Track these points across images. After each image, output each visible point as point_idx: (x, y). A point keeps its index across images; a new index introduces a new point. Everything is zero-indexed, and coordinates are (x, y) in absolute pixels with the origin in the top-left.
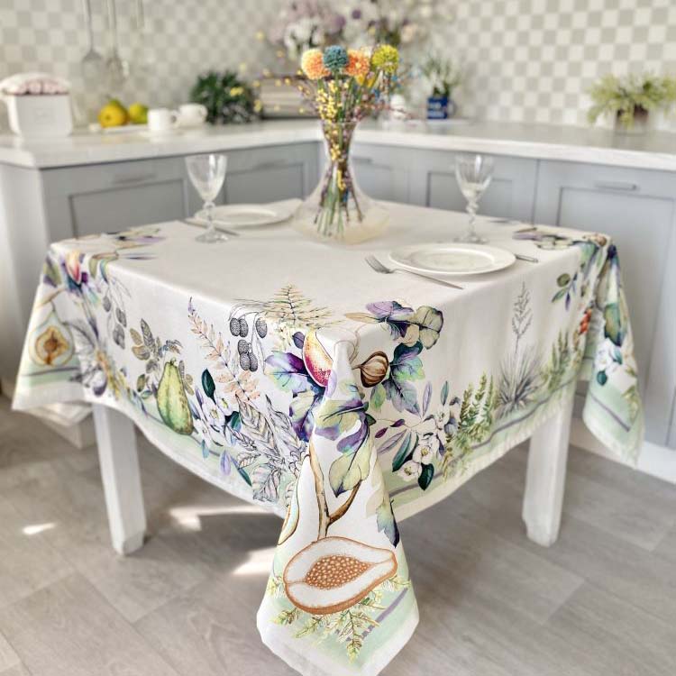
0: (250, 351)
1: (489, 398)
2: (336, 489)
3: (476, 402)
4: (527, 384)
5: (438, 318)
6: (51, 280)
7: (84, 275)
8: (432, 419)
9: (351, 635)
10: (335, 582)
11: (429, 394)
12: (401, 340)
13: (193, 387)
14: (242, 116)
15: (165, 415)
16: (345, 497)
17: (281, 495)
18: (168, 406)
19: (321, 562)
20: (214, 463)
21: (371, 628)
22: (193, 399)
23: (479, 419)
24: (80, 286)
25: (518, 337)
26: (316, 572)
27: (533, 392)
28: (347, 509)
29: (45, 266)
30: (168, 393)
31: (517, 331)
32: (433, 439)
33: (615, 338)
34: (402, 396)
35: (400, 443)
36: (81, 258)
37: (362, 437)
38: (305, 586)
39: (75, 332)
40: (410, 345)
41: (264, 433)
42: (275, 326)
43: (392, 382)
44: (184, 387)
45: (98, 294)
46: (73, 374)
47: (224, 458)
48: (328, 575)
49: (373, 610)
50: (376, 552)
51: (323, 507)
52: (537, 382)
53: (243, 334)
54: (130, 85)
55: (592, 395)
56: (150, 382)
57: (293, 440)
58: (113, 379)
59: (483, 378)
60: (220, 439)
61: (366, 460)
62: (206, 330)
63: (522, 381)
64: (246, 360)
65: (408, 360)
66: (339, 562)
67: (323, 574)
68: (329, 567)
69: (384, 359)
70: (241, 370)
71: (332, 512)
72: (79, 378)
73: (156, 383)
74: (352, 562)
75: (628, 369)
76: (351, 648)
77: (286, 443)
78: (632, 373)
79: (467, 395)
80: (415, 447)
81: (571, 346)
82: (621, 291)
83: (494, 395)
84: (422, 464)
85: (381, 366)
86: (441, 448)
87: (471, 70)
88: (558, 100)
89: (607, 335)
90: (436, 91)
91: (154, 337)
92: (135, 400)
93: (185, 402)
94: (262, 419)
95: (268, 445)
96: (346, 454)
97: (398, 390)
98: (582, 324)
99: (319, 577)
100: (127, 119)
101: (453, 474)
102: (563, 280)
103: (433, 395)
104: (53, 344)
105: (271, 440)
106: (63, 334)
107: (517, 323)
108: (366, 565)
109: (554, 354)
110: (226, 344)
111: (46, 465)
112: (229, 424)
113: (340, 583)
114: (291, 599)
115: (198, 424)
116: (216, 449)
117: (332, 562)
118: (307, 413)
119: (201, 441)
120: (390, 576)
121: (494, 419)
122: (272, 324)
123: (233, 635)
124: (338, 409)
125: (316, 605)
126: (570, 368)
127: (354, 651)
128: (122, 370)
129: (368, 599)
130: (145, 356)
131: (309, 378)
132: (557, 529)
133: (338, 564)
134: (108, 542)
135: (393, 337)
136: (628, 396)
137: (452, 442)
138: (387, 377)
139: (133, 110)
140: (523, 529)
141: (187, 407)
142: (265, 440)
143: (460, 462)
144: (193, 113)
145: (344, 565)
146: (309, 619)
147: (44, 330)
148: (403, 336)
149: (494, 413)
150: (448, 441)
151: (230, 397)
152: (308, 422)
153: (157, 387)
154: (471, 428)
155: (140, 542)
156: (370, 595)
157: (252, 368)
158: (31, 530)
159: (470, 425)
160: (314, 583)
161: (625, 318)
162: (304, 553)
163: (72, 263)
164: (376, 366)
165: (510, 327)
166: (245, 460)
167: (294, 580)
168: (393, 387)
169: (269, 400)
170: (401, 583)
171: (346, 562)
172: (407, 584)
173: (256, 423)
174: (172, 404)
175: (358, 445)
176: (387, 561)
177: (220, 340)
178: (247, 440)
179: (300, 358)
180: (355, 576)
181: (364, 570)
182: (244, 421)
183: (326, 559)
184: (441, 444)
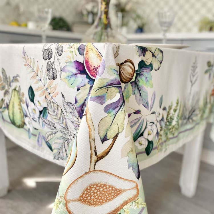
0: (53, 67)
1: (179, 112)
2: (102, 137)
3: (173, 113)
4: (194, 111)
5: (161, 54)
8: (154, 114)
10: (99, 202)
11: (154, 98)
12: (143, 58)
13: (24, 99)
15: (12, 118)
16: (108, 143)
18: (13, 114)
19: (91, 187)
20: (34, 141)
22: (24, 106)
23: (174, 123)
25: (192, 86)
26: (87, 194)
27: (196, 116)
28: (109, 152)
30: (13, 107)
31: (191, 81)
32: (154, 126)
34: (140, 95)
37: (120, 104)
38: (79, 204)
41: (60, 118)
42: (68, 46)
43: (135, 84)
44: (21, 101)
47: (39, 137)
48: (95, 197)
50: (126, 182)
51: (93, 149)
53: (49, 58)
56: (5, 102)
57: (76, 120)
59: (178, 100)
60: (37, 125)
61: (122, 120)
62: (31, 62)
63: (192, 110)
64: (51, 73)
65: (145, 72)
66: (102, 188)
67: (91, 196)
68: (96, 191)
69: (133, 67)
70: (48, 81)
71: (99, 153)
73: (8, 102)
74: (110, 189)
77: (72, 122)
79: (170, 108)
80: (145, 129)
83: (181, 112)
84: (148, 140)
85: (130, 71)
86: (157, 133)
91: (8, 76)
93: (21, 109)
94: (60, 109)
95: (62, 125)
96: (110, 115)
97: (139, 90)
99: (89, 198)
101: (161, 150)
102: (209, 64)
103: (156, 99)
105: (64, 121)
107: (192, 77)
108: (119, 191)
112: (41, 116)
113: (103, 202)
114: (69, 212)
115: (27, 120)
116: (35, 132)
117: (98, 188)
118: (85, 100)
119: (28, 129)
120: (134, 199)
130: (3, 88)
131: (87, 75)
133: (101, 190)
137: (162, 132)
138: (133, 80)
141: (22, 112)
142: (61, 122)
143: (164, 144)
145: (105, 190)
148: (144, 56)
149: (180, 122)
151: (42, 99)
152: (85, 105)
153: (8, 104)
154: (170, 127)
155: (5, 192)
156: (122, 212)
157: (54, 78)
159: (170, 125)
160: (85, 202)
162: (80, 180)
165: (189, 78)
166: (50, 136)
167: (71, 199)
168: (136, 88)
169: (63, 96)
170: (141, 204)
171: (106, 188)
172: (144, 205)
173: (56, 112)
174: (15, 112)
175: (117, 109)
176: (133, 188)
177: (38, 66)
178: (51, 124)
179: (82, 62)
180: (112, 198)
181: (118, 194)
182: (49, 112)
183: (94, 185)
184: (157, 131)
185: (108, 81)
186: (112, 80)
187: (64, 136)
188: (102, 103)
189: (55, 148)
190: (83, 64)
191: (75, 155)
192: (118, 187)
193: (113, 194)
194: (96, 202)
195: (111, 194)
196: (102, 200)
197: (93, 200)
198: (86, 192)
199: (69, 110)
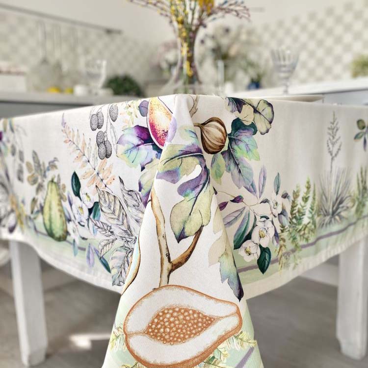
0: (106, 139)
1: (313, 203)
2: (177, 234)
3: (303, 203)
4: (341, 202)
5: (270, 109)
8: (267, 204)
10: (178, 338)
11: (264, 178)
12: (238, 115)
13: (66, 194)
15: (48, 227)
16: (187, 243)
18: (50, 220)
19: (163, 312)
20: (81, 258)
22: (66, 204)
23: (306, 220)
25: (332, 159)
26: (158, 324)
27: (345, 210)
28: (189, 256)
30: (50, 209)
31: (331, 153)
32: (269, 223)
34: (240, 172)
35: (240, 220)
37: (202, 182)
38: (146, 339)
40: (246, 123)
43: (230, 155)
44: (61, 197)
45: (8, 145)
47: (89, 252)
48: (171, 328)
50: (220, 305)
51: (165, 252)
52: (347, 203)
53: (99, 127)
56: (38, 203)
59: (308, 183)
60: (84, 232)
61: (207, 205)
62: (73, 136)
63: (337, 200)
64: (102, 150)
65: (245, 137)
66: (183, 314)
67: (165, 327)
68: (172, 319)
69: (223, 129)
70: (99, 160)
73: (42, 201)
74: (195, 315)
77: (137, 221)
79: (296, 195)
80: (254, 227)
84: (260, 246)
85: (219, 135)
86: (276, 235)
91: (41, 163)
93: (62, 211)
94: (118, 202)
95: (123, 227)
96: (188, 198)
97: (237, 165)
99: (162, 330)
101: (286, 265)
102: (361, 125)
105: (125, 221)
107: (331, 146)
108: (210, 319)
109: (358, 184)
112: (92, 216)
113: (184, 338)
114: (131, 352)
115: (70, 227)
116: (84, 244)
117: (175, 314)
119: (72, 242)
120: (235, 332)
121: (317, 224)
124: (178, 153)
125: (158, 362)
128: (22, 202)
129: (214, 357)
130: (35, 181)
131: (154, 144)
133: (181, 317)
137: (285, 234)
138: (226, 148)
141: (63, 215)
142: (120, 223)
143: (292, 256)
145: (188, 318)
148: (240, 112)
149: (317, 219)
150: (282, 231)
151: (92, 190)
153: (43, 205)
154: (300, 227)
157: (108, 155)
159: (299, 224)
160: (156, 336)
162: (145, 300)
164: (215, 132)
165: (326, 148)
166: (105, 248)
167: (134, 331)
168: (232, 161)
169: (122, 181)
170: (247, 341)
171: (189, 315)
172: (253, 343)
173: (112, 208)
174: (53, 217)
175: (198, 189)
176: (232, 315)
177: (84, 141)
178: (106, 227)
179: (146, 126)
180: (199, 332)
181: (209, 325)
182: (103, 209)
183: (168, 309)
184: (276, 231)
185: (183, 148)
186: (188, 147)
187: (126, 245)
188: (174, 182)
189: (114, 266)
190: (147, 129)
191: (138, 262)
192: (207, 313)
193: (200, 325)
194: (174, 337)
195: (197, 324)
196: (184, 334)
197: (169, 333)
198: (156, 320)
199: (131, 202)
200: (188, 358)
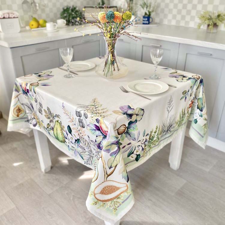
0: (82, 122)
1: (158, 132)
2: (109, 167)
3: (154, 134)
4: (171, 126)
5: (143, 111)
6: (17, 90)
7: (28, 90)
8: (140, 141)
9: (114, 207)
11: (139, 134)
12: (130, 120)
13: (65, 129)
14: (78, 22)
15: (56, 136)
16: (112, 169)
17: (93, 163)
18: (57, 134)
19: (105, 188)
20: (73, 152)
21: (120, 205)
22: (65, 133)
23: (155, 139)
24: (27, 93)
25: (169, 113)
27: (173, 128)
28: (113, 172)
29: (15, 86)
30: (57, 130)
31: (168, 111)
32: (140, 147)
33: (200, 109)
34: (130, 136)
35: (130, 149)
36: (27, 84)
37: (118, 152)
38: (100, 194)
39: (26, 107)
40: (133, 121)
41: (87, 146)
42: (90, 116)
43: (127, 132)
44: (62, 129)
45: (33, 97)
46: (26, 120)
47: (75, 151)
49: (121, 200)
50: (122, 184)
52: (174, 125)
53: (80, 116)
54: (39, 12)
55: (192, 126)
56: (51, 126)
57: (96, 149)
58: (39, 122)
59: (157, 127)
60: (73, 145)
61: (119, 158)
62: (68, 113)
63: (169, 126)
64: (81, 124)
65: (133, 126)
66: (111, 187)
67: (106, 191)
68: (107, 189)
69: (125, 126)
70: (80, 127)
71: (108, 174)
72: (28, 121)
73: (53, 126)
75: (204, 118)
76: (114, 211)
77: (94, 149)
78: (206, 119)
79: (151, 132)
80: (134, 150)
81: (186, 112)
82: (203, 94)
83: (160, 131)
84: (137, 155)
85: (124, 128)
86: (143, 149)
87: (158, 6)
88: (188, 18)
89: (198, 108)
90: (146, 14)
91: (52, 113)
92: (47, 131)
93: (62, 133)
94: (87, 142)
96: (113, 157)
97: (129, 134)
98: (190, 105)
100: (39, 26)
101: (147, 155)
102: (185, 93)
104: (19, 110)
105: (90, 148)
106: (22, 107)
107: (168, 108)
108: (119, 188)
109: (180, 116)
110: (75, 119)
111: (19, 143)
112: (76, 142)
113: (111, 193)
114: (96, 198)
115: (66, 140)
116: (73, 149)
117: (109, 187)
118: (101, 142)
119: (68, 145)
120: (126, 191)
121: (160, 138)
122: (89, 115)
123: (79, 198)
124: (110, 144)
125: (104, 199)
126: (185, 119)
127: (115, 211)
128: (42, 121)
130: (49, 118)
131: (101, 132)
132: (179, 165)
134: (40, 169)
135: (128, 119)
136: (203, 127)
137: (146, 147)
139: (41, 22)
140: (169, 165)
141: (63, 135)
142: (88, 148)
143: (148, 152)
144: (61, 22)
146: (102, 203)
147: (16, 106)
149: (160, 136)
150: (145, 147)
151: (76, 134)
152: (101, 144)
153: (53, 128)
154: (153, 141)
155: (50, 169)
156: (120, 196)
157: (83, 127)
158: (16, 164)
159: (152, 141)
160: (103, 194)
161: (204, 102)
162: (100, 185)
163: (24, 86)
164: (122, 128)
165: (166, 110)
166: (82, 153)
167: (97, 193)
169: (89, 137)
170: (129, 193)
171: (113, 187)
172: (131, 193)
173: (85, 143)
174: (58, 133)
175: (116, 154)
176: (125, 186)
178: (82, 147)
179: (98, 126)
180: (115, 191)
182: (81, 142)
184: (143, 148)
186: (113, 142)
187: (90, 154)
189: (85, 159)
192: (118, 186)
194: (108, 193)
195: (115, 189)
198: (103, 190)
199: (92, 143)
200: (112, 198)
